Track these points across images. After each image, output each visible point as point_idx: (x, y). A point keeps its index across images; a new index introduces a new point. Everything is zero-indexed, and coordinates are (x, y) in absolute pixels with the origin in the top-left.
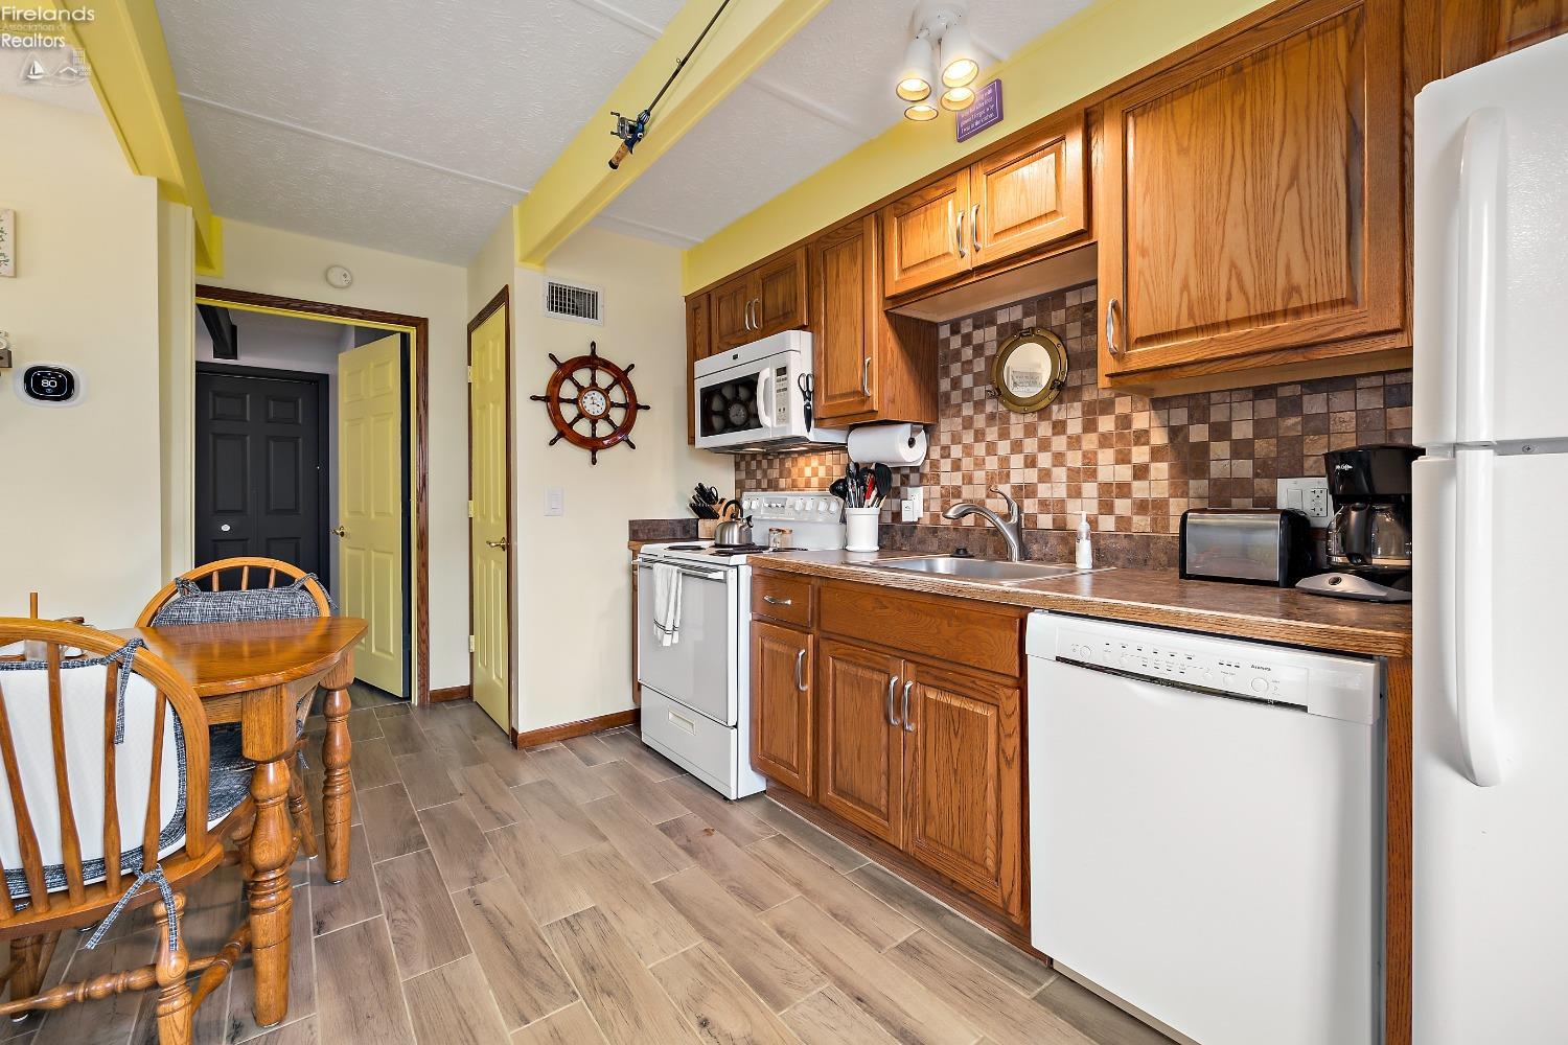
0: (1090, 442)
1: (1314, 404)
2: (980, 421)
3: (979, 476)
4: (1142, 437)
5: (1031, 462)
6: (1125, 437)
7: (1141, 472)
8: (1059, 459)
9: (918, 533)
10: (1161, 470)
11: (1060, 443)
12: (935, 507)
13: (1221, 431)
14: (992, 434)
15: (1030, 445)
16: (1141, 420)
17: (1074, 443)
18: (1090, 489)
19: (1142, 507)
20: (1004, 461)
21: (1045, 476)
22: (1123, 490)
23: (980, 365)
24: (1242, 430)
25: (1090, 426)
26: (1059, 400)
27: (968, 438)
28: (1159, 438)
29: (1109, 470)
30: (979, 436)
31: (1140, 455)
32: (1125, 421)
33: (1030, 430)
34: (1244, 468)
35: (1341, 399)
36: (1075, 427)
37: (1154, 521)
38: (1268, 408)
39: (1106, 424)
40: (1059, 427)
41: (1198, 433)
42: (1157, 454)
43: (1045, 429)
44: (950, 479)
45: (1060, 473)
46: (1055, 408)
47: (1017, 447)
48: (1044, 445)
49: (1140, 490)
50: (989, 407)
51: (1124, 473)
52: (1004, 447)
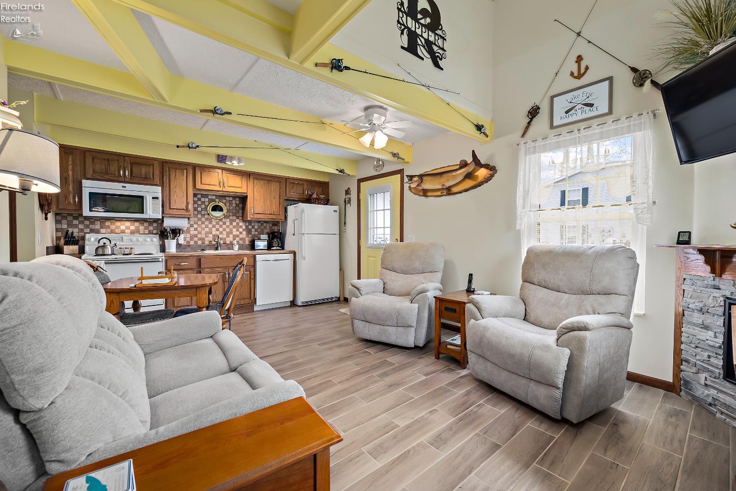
0: (231, 227)
1: (265, 225)
2: (203, 219)
3: (203, 232)
4: (241, 227)
5: (217, 230)
6: (238, 227)
7: (241, 233)
8: (224, 230)
9: (183, 247)
10: (244, 233)
11: (224, 226)
12: (188, 239)
13: (253, 227)
14: (207, 223)
15: (217, 226)
16: (241, 224)
17: (228, 227)
18: (231, 236)
19: (241, 239)
20: (211, 229)
21: (221, 233)
22: (238, 236)
23: (203, 206)
24: (256, 227)
25: (231, 224)
26: (224, 218)
27: (200, 223)
28: (244, 227)
29: (235, 232)
30: (203, 223)
31: (241, 230)
32: (238, 224)
33: (217, 223)
34: (257, 233)
35: (268, 224)
36: (228, 223)
37: (243, 242)
38: (260, 224)
39: (234, 224)
40: (225, 223)
41: (250, 227)
42: (243, 230)
43: (221, 223)
44: (193, 232)
45: (225, 233)
46: (224, 219)
47: (214, 226)
48: (221, 226)
49: (241, 236)
50: (206, 216)
51: (238, 233)
52: (210, 226)
